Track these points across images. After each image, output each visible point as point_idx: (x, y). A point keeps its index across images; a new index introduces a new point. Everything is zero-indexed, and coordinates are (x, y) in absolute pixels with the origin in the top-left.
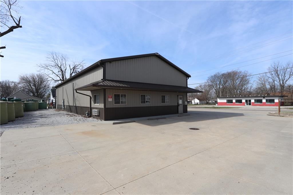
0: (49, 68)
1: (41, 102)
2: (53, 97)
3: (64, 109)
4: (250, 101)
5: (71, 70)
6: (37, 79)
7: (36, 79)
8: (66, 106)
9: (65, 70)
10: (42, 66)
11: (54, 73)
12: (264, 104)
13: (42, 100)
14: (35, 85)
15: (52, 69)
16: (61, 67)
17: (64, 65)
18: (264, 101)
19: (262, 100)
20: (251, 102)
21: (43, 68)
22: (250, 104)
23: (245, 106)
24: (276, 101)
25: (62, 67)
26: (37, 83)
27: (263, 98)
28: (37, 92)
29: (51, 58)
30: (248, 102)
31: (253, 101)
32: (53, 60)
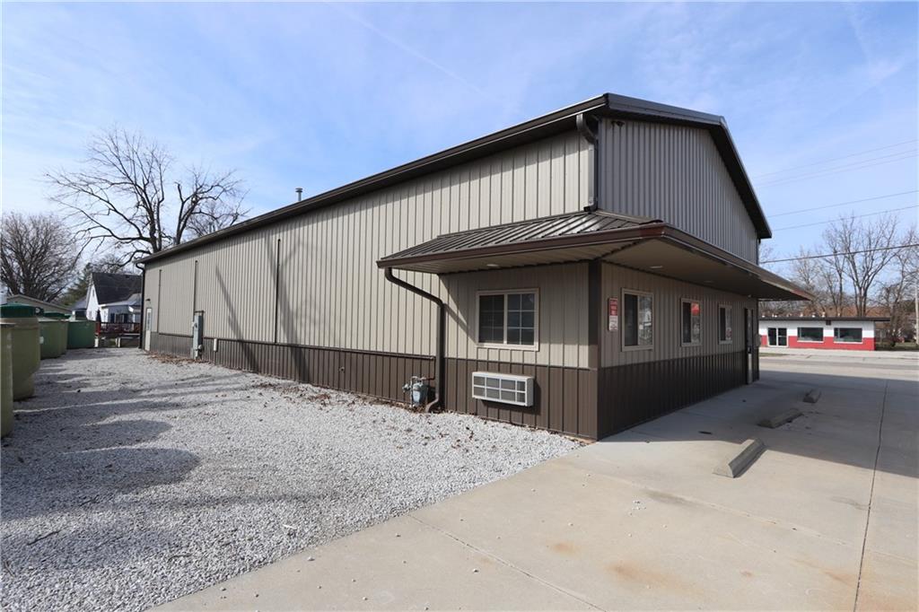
0: (95, 189)
1: (72, 319)
2: (99, 303)
3: (200, 355)
4: (783, 331)
5: (183, 203)
6: (32, 234)
7: (27, 231)
8: (218, 340)
9: (159, 202)
10: (67, 182)
11: (115, 210)
12: (829, 344)
13: (74, 313)
14: (19, 255)
15: (111, 194)
16: (144, 191)
17: (157, 182)
18: (828, 332)
19: (822, 329)
20: (785, 334)
21: (71, 190)
22: (783, 342)
23: (766, 346)
24: (868, 333)
25: (150, 190)
26: (28, 246)
27: (825, 322)
28: (28, 281)
29: (108, 154)
30: (777, 337)
31: (792, 332)
32: (115, 160)
